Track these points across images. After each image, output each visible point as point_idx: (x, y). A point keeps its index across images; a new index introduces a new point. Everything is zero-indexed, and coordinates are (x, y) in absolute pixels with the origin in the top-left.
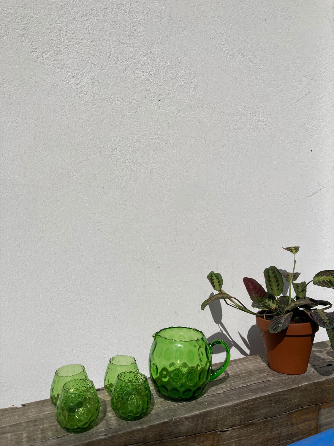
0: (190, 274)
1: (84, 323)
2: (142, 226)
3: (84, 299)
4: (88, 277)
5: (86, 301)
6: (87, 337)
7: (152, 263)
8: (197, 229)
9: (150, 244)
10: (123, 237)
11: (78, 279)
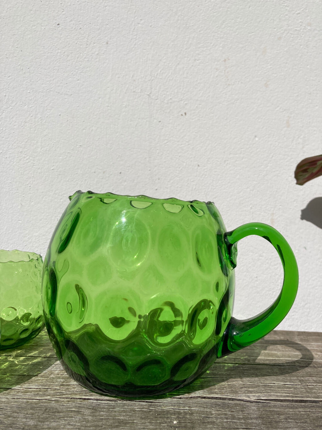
0: (256, 136)
1: (23, 204)
2: (150, 25)
3: (24, 157)
4: (34, 117)
5: (27, 161)
6: (27, 232)
7: (167, 103)
8: (280, 38)
9: (165, 62)
10: (107, 43)
11: (15, 118)
